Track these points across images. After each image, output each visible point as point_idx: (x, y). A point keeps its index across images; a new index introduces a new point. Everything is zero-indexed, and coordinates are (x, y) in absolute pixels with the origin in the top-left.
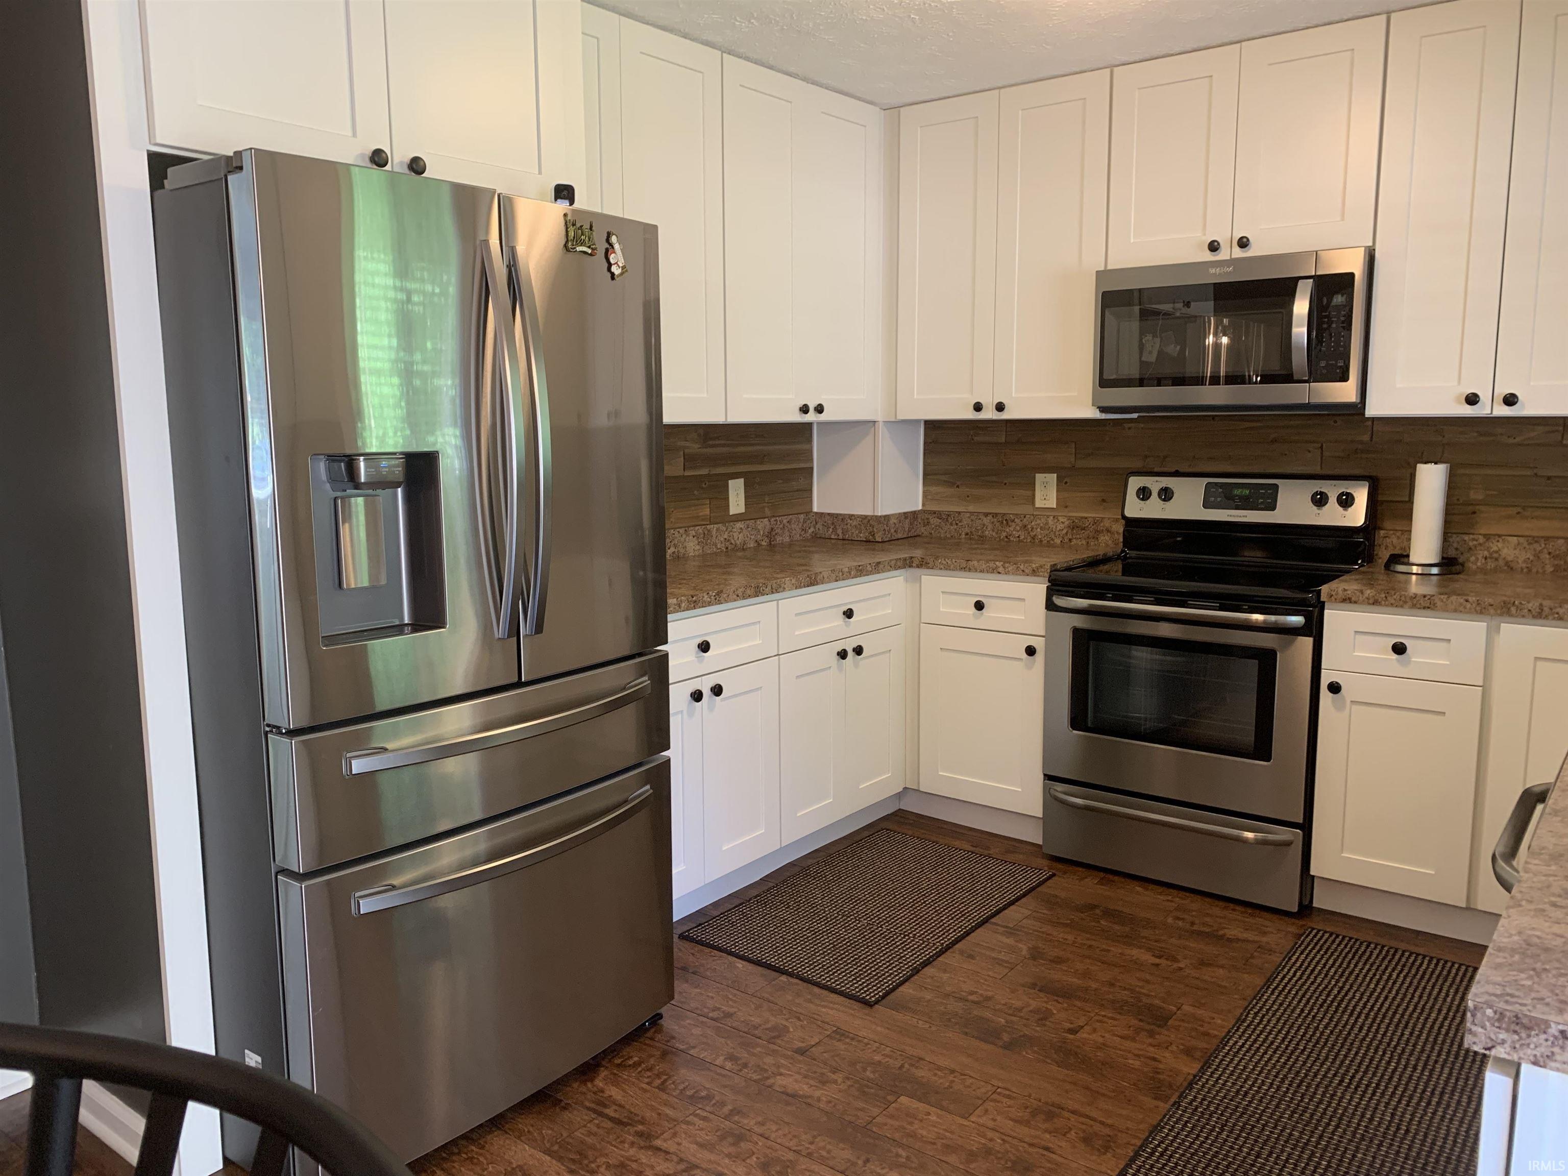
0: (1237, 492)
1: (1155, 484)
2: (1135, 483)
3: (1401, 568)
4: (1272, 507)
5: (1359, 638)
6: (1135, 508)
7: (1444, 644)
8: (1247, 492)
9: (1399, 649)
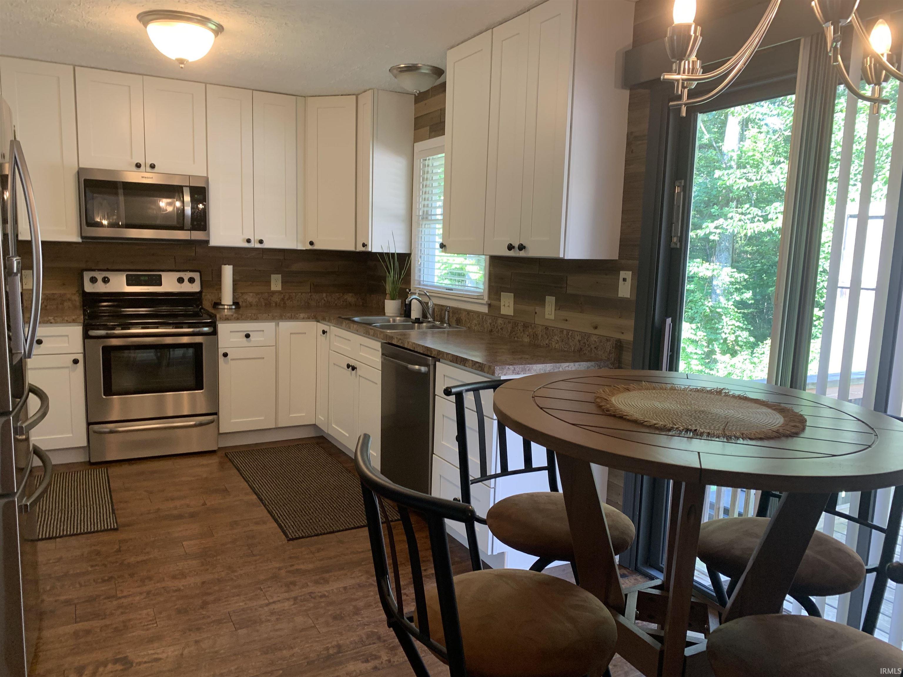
0: (142, 278)
1: (98, 276)
2: (87, 276)
3: (221, 307)
4: (160, 284)
5: (232, 334)
6: (89, 288)
7: (262, 333)
8: (147, 278)
9: (248, 336)
